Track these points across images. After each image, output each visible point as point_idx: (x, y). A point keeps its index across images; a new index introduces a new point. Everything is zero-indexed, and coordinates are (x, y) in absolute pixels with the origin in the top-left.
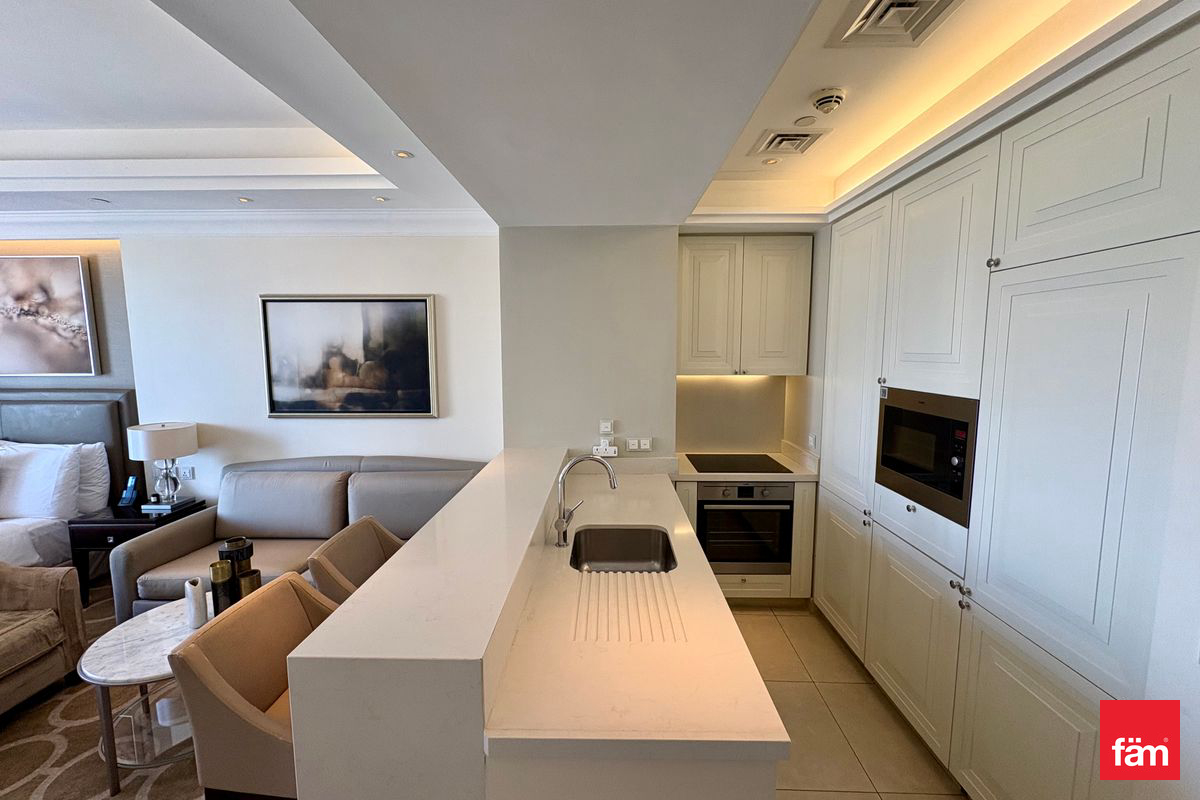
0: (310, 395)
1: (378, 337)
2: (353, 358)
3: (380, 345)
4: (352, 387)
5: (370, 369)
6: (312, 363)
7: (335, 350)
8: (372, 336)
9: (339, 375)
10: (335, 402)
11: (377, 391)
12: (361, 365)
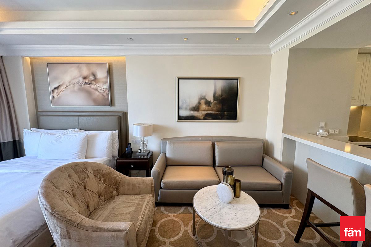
0: (193, 114)
1: (219, 93)
2: (209, 100)
3: (220, 95)
4: (208, 111)
5: (215, 104)
6: (194, 102)
7: (203, 97)
8: (217, 92)
9: (203, 106)
10: (202, 116)
11: (217, 112)
12: (212, 103)
